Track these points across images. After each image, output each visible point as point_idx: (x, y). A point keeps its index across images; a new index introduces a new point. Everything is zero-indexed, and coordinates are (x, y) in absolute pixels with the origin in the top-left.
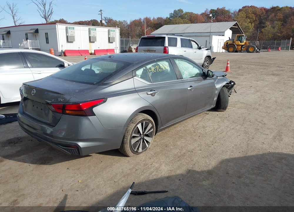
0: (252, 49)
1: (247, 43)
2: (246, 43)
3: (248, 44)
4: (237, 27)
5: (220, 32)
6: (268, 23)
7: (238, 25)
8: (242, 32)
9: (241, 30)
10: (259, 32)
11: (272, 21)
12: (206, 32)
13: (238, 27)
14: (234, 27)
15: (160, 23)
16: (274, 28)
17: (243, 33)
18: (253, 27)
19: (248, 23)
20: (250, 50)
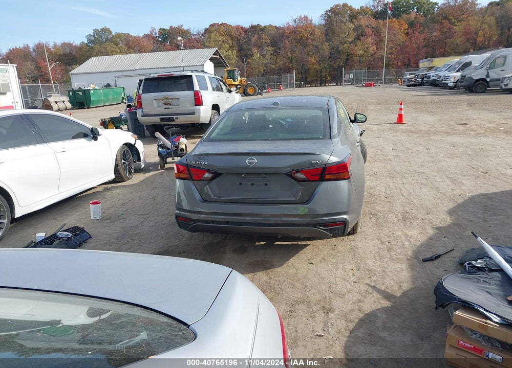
0: (251, 90)
1: (243, 81)
2: (241, 81)
3: (245, 83)
4: (218, 57)
5: (197, 66)
6: (255, 50)
7: (219, 54)
8: (226, 65)
9: (224, 61)
10: (245, 63)
11: (260, 47)
12: (174, 67)
13: (220, 56)
14: (214, 56)
15: (70, 53)
16: (264, 56)
17: (228, 67)
18: (235, 56)
19: (227, 50)
20: (250, 91)
